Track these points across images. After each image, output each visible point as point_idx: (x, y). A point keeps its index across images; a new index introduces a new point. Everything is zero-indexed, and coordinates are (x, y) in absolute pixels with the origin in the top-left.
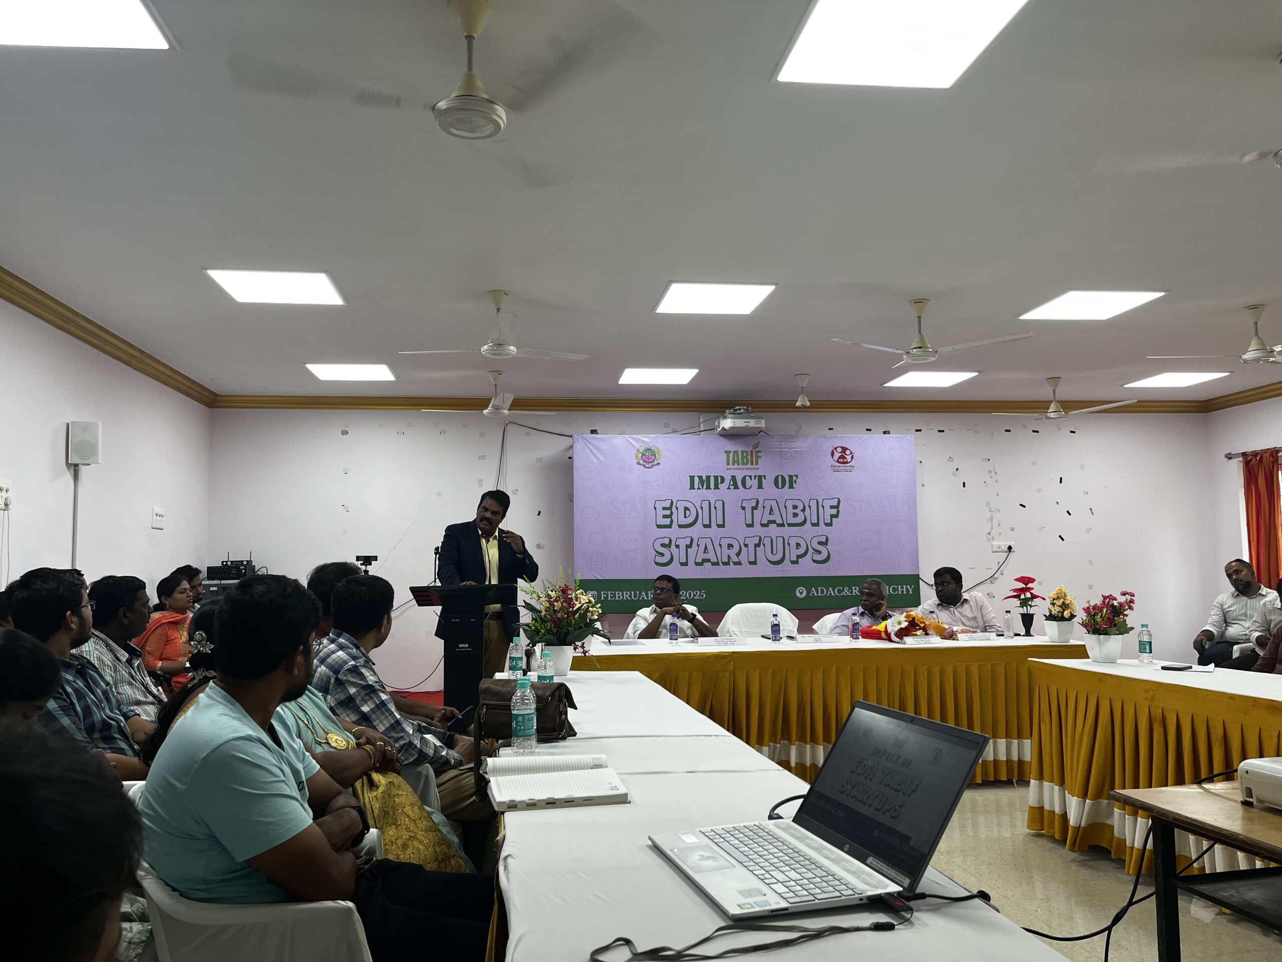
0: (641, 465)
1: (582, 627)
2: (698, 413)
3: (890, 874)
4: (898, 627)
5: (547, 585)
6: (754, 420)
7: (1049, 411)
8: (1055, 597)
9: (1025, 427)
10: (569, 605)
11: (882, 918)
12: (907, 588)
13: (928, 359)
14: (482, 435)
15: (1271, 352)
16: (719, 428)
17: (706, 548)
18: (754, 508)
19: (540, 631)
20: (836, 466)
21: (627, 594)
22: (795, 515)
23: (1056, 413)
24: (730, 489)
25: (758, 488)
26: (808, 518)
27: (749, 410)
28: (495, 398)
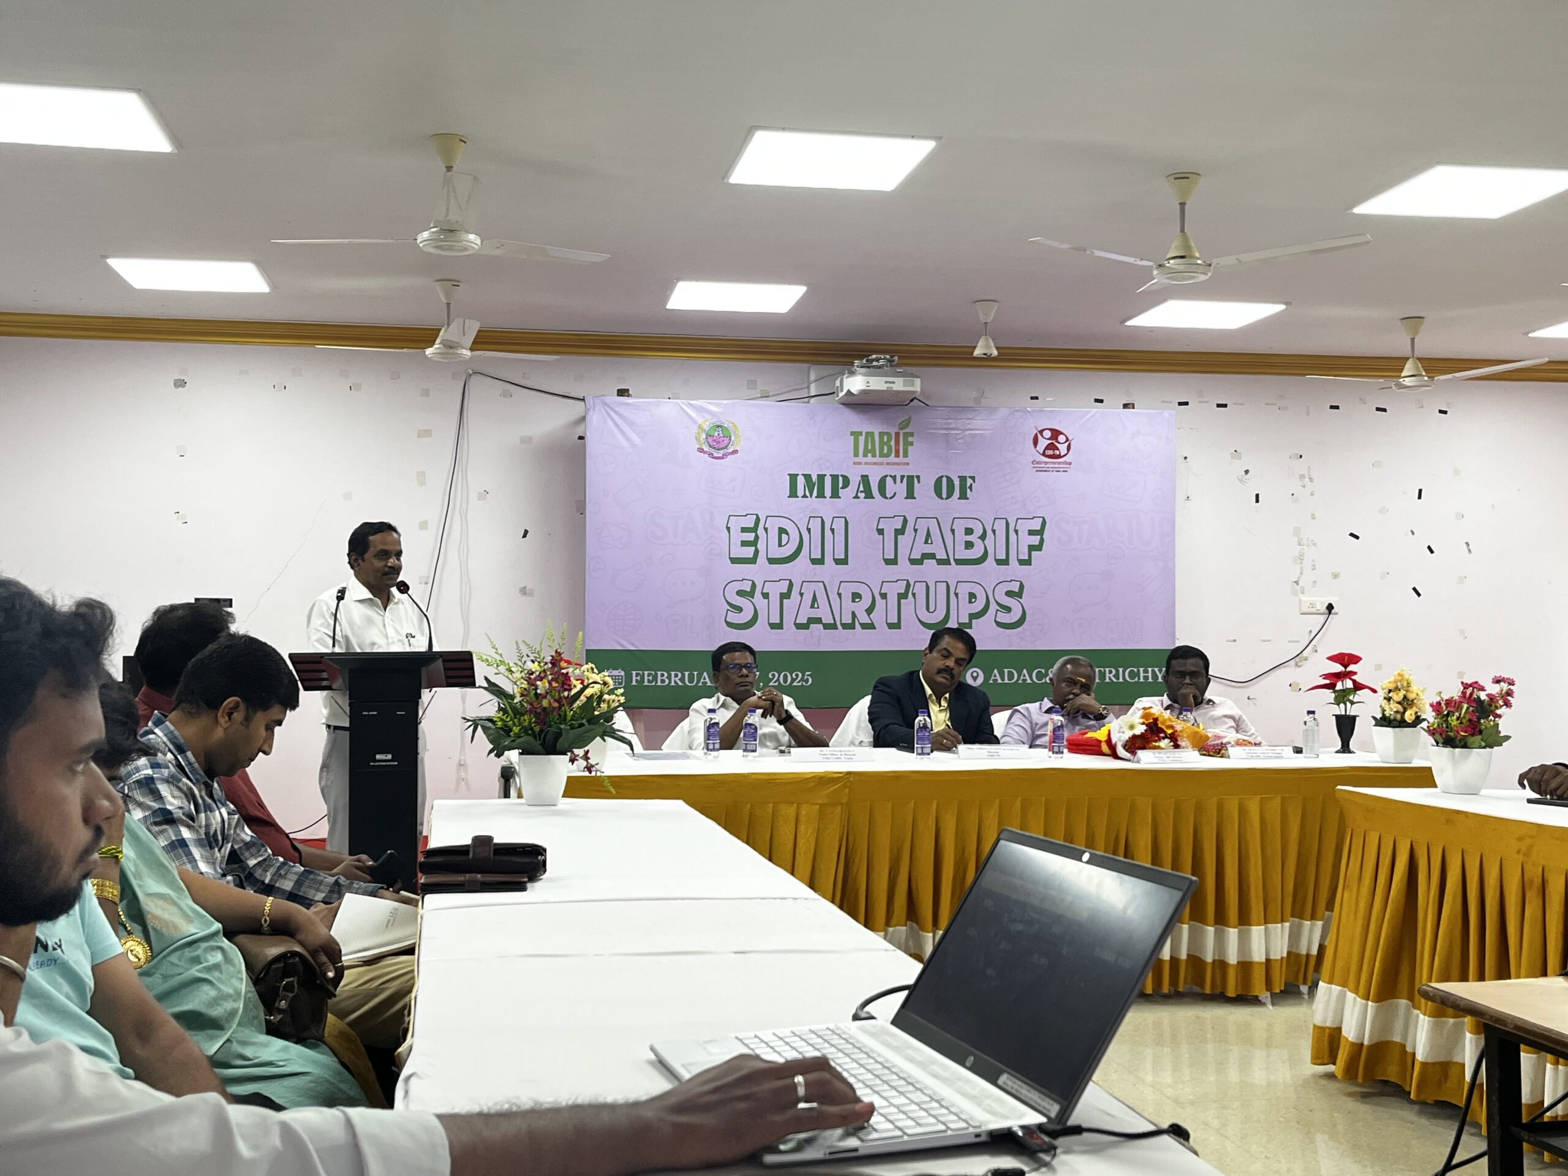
0: (705, 452)
1: (584, 724)
2: (806, 365)
4: (1128, 734)
5: (525, 650)
6: (902, 379)
7: (1403, 374)
8: (1392, 686)
9: (1363, 401)
10: (563, 687)
11: (1006, 1161)
12: (1153, 671)
13: (1194, 277)
14: (426, 393)
16: (842, 391)
17: (815, 599)
18: (900, 532)
19: (511, 730)
21: (676, 676)
22: (969, 545)
23: (1414, 378)
24: (859, 498)
25: (906, 498)
26: (991, 551)
27: (894, 361)
28: (448, 328)
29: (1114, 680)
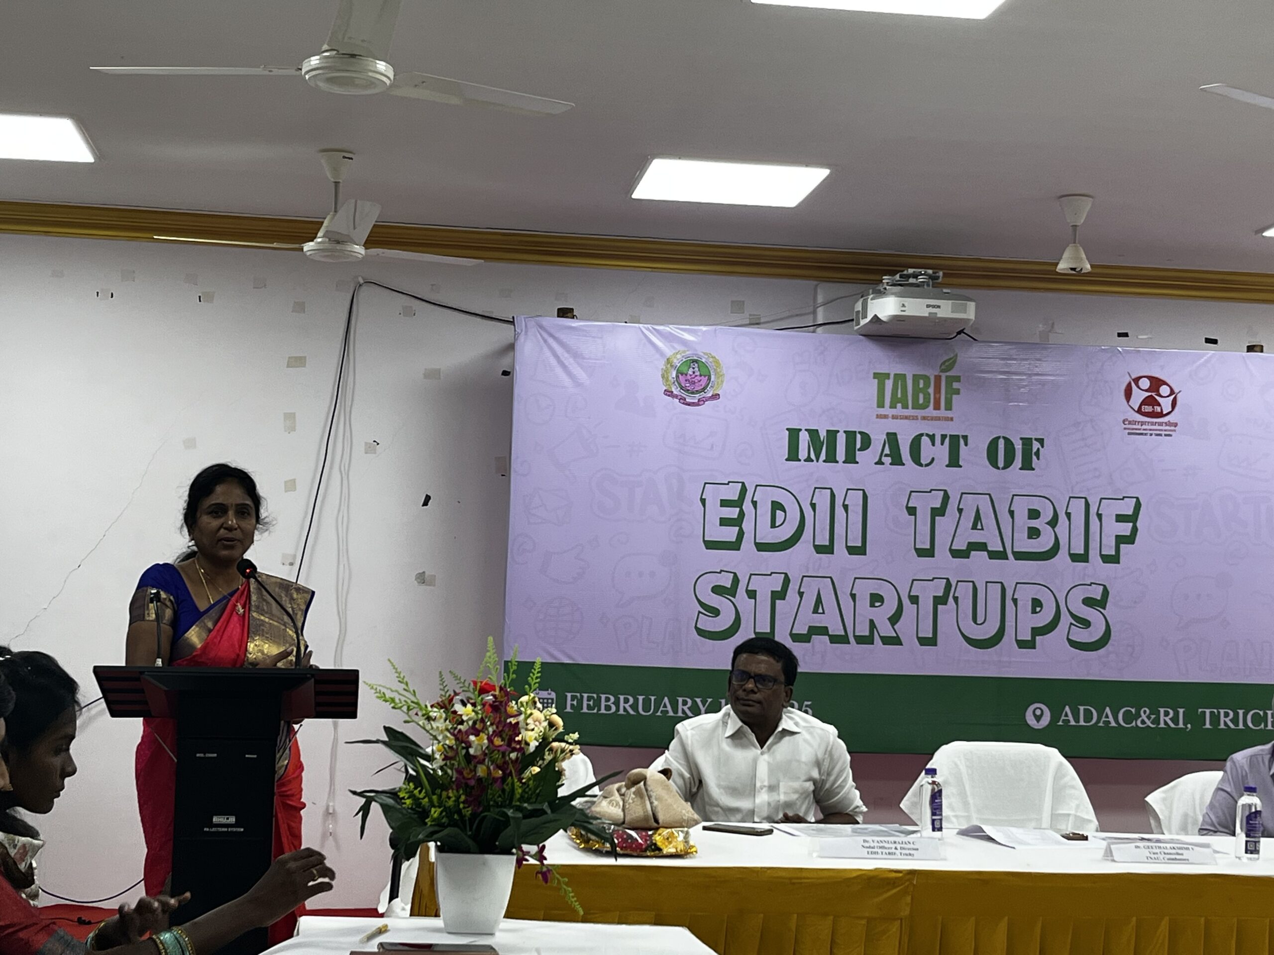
0: (676, 396)
2: (815, 283)
6: (949, 303)
14: (300, 307)
16: (864, 317)
17: (819, 601)
18: (938, 512)
20: (1135, 422)
21: (626, 701)
22: (1034, 533)
24: (883, 464)
25: (947, 466)
26: (1063, 542)
27: (938, 278)
28: (334, 216)
29: (1232, 725)
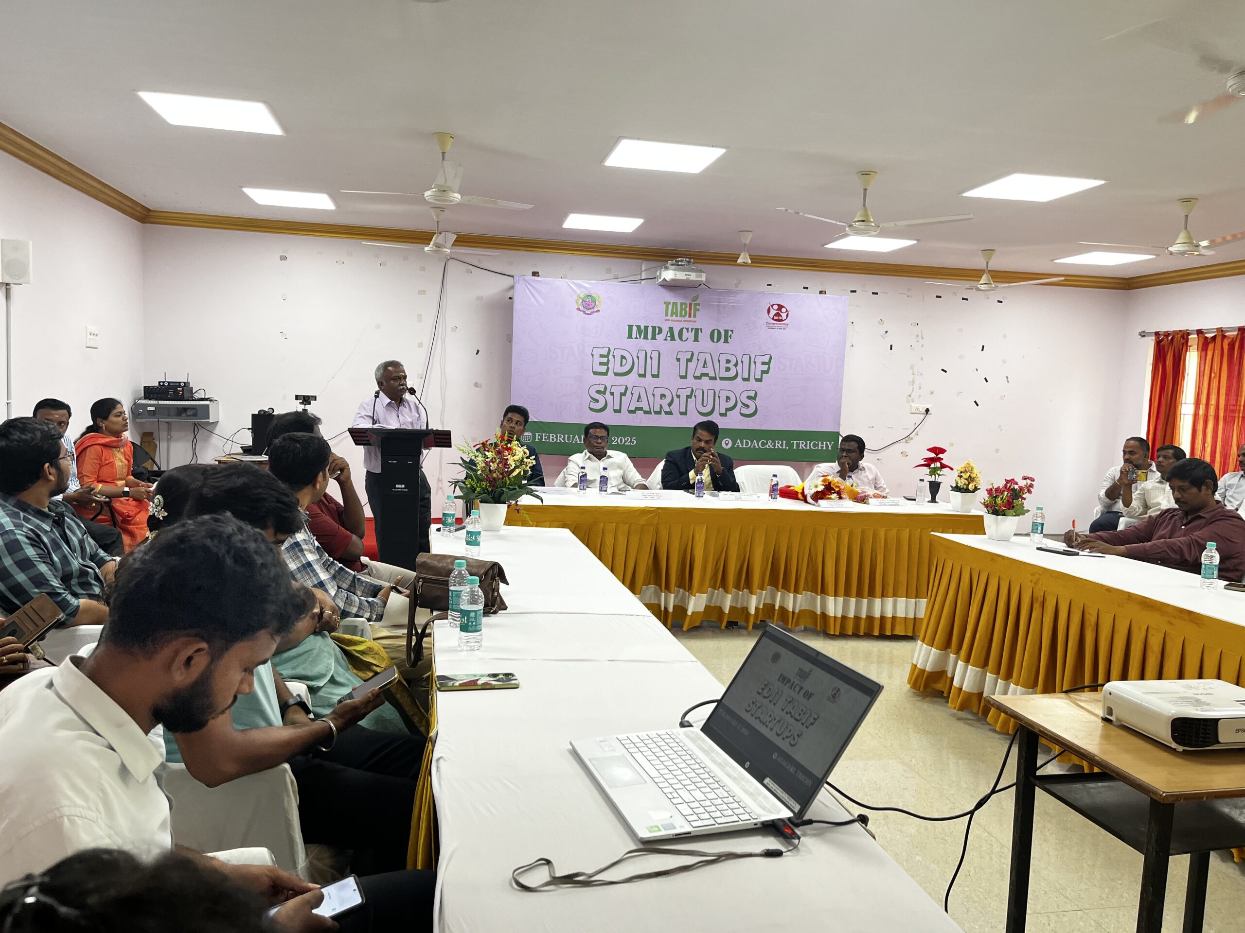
0: (580, 310)
1: (515, 489)
2: (641, 261)
3: (783, 797)
6: (695, 273)
7: (980, 282)
8: (963, 470)
9: (955, 294)
11: (772, 843)
12: (826, 444)
13: (869, 233)
14: (423, 269)
15: (1197, 246)
16: (660, 278)
17: (639, 397)
18: (689, 360)
19: (475, 489)
21: (560, 437)
22: (728, 369)
23: (986, 285)
24: (667, 340)
25: (693, 341)
26: (740, 373)
27: (690, 262)
28: (437, 235)
29: (804, 448)
